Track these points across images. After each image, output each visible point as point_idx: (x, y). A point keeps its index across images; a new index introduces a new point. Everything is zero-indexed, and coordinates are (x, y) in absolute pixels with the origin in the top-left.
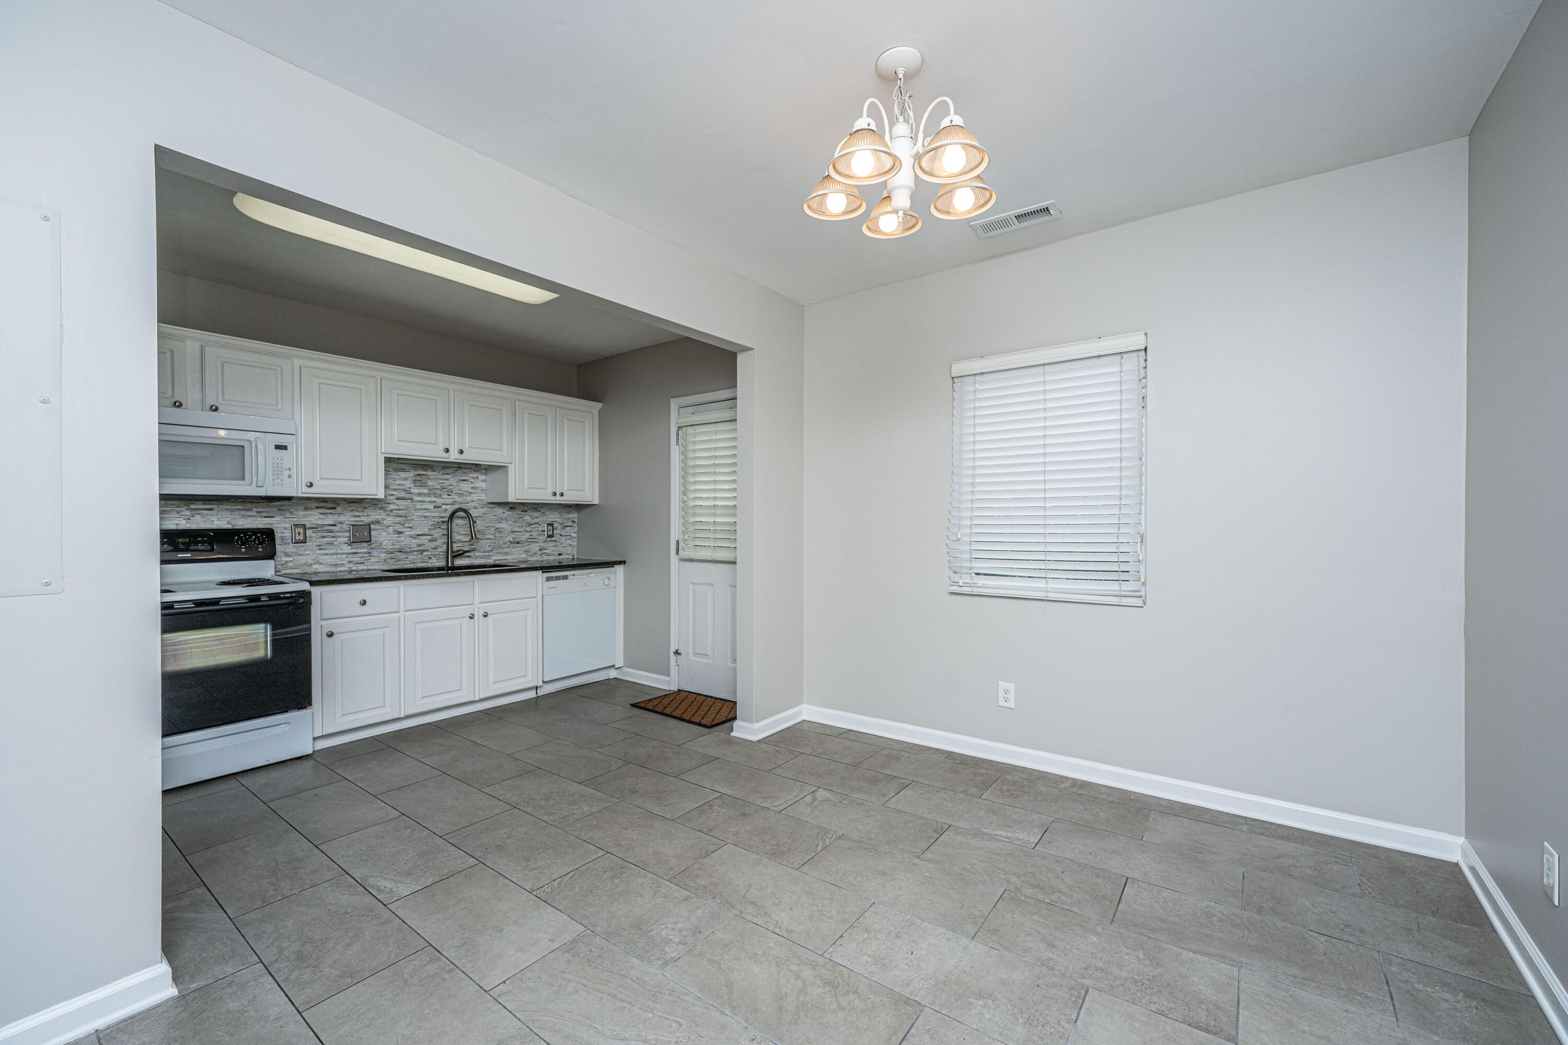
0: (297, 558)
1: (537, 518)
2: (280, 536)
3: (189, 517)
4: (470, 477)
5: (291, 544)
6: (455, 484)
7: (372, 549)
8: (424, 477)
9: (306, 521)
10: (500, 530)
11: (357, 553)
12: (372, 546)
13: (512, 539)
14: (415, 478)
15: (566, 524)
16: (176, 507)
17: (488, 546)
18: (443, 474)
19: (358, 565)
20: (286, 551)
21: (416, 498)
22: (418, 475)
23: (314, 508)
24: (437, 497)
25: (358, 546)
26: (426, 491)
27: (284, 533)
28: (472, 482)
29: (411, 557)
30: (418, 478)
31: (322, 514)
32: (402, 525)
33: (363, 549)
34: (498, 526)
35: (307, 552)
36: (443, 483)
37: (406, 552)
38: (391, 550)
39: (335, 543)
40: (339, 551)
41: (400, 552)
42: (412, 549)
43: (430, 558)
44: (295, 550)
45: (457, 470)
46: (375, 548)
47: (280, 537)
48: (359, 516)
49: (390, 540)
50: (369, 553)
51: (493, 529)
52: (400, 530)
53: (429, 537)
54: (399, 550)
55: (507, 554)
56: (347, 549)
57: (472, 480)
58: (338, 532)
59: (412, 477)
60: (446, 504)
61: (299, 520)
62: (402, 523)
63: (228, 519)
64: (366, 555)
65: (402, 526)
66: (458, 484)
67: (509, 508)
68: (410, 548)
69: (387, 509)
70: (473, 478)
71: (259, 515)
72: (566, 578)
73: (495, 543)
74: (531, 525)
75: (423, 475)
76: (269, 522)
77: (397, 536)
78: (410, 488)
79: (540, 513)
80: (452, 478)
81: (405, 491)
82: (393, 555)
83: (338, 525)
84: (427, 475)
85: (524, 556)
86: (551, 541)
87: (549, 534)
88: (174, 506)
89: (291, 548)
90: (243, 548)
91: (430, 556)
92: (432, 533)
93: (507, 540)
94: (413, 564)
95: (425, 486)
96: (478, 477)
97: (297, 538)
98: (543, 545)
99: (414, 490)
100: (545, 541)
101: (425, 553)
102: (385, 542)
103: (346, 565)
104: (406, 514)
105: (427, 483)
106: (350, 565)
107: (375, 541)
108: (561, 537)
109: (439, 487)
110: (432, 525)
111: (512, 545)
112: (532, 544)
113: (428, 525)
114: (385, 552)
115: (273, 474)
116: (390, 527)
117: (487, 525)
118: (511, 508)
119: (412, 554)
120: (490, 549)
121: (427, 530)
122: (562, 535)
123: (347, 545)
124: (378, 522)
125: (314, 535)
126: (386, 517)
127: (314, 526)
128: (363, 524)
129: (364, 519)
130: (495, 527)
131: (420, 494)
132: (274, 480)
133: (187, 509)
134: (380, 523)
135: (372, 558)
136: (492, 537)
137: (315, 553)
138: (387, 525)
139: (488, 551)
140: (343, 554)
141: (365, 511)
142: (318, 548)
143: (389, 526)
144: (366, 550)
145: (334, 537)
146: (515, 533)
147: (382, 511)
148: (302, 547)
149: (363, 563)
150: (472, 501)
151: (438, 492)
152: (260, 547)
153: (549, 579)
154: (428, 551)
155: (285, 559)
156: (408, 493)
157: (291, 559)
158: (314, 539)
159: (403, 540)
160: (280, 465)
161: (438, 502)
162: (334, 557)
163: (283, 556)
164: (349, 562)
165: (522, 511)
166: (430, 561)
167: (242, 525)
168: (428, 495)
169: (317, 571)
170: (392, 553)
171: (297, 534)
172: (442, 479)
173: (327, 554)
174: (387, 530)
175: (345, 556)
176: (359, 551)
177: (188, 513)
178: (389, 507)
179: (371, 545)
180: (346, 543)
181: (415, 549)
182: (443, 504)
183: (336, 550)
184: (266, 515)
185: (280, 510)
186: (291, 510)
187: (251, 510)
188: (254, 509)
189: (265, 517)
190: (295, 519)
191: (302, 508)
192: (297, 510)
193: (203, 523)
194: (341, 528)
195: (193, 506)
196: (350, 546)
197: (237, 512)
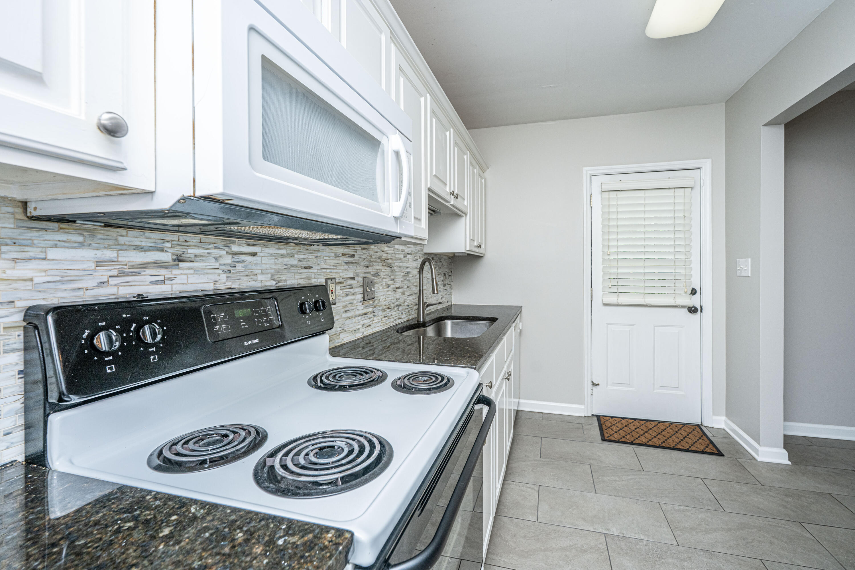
1: (441, 267)
7: (375, 307)
9: (336, 272)
11: (366, 314)
15: (449, 274)
19: (367, 329)
23: (341, 255)
25: (367, 305)
29: (394, 314)
31: (346, 263)
32: (390, 276)
33: (370, 307)
35: (336, 317)
37: (391, 309)
38: (384, 307)
39: (354, 302)
40: (357, 313)
48: (368, 267)
49: (383, 295)
50: (373, 312)
52: (389, 283)
53: (402, 290)
54: (388, 306)
56: (361, 309)
58: (355, 287)
61: (331, 272)
64: (371, 315)
65: (390, 278)
68: (393, 304)
71: (300, 263)
74: (438, 275)
76: (308, 275)
77: (387, 289)
79: (441, 264)
82: (385, 313)
83: (356, 278)
86: (444, 290)
87: (444, 283)
90: (308, 319)
91: (402, 312)
92: (403, 285)
94: (394, 322)
98: (442, 293)
101: (400, 308)
102: (381, 297)
103: (360, 330)
104: (391, 265)
106: (363, 330)
107: (376, 297)
112: (439, 293)
113: (401, 276)
116: (384, 280)
119: (394, 310)
121: (401, 282)
123: (361, 304)
124: (378, 273)
125: (341, 292)
126: (382, 268)
127: (341, 280)
128: (370, 276)
129: (370, 271)
135: (374, 319)
137: (342, 318)
138: (382, 277)
140: (359, 315)
141: (371, 260)
142: (344, 310)
144: (371, 310)
145: (353, 294)
147: (380, 260)
149: (370, 325)
152: (321, 316)
158: (341, 298)
159: (390, 295)
162: (354, 320)
164: (362, 326)
166: (402, 318)
169: (343, 342)
170: (384, 310)
171: (331, 293)
173: (349, 318)
174: (382, 283)
175: (360, 318)
176: (368, 310)
178: (383, 255)
179: (374, 302)
180: (360, 301)
181: (396, 304)
183: (355, 312)
184: (305, 264)
185: (317, 257)
186: (325, 258)
187: (294, 256)
188: (296, 256)
189: (305, 268)
190: (328, 271)
191: (333, 255)
192: (329, 257)
193: (245, 279)
194: (358, 282)
195: (235, 248)
196: (363, 305)
197: (281, 260)
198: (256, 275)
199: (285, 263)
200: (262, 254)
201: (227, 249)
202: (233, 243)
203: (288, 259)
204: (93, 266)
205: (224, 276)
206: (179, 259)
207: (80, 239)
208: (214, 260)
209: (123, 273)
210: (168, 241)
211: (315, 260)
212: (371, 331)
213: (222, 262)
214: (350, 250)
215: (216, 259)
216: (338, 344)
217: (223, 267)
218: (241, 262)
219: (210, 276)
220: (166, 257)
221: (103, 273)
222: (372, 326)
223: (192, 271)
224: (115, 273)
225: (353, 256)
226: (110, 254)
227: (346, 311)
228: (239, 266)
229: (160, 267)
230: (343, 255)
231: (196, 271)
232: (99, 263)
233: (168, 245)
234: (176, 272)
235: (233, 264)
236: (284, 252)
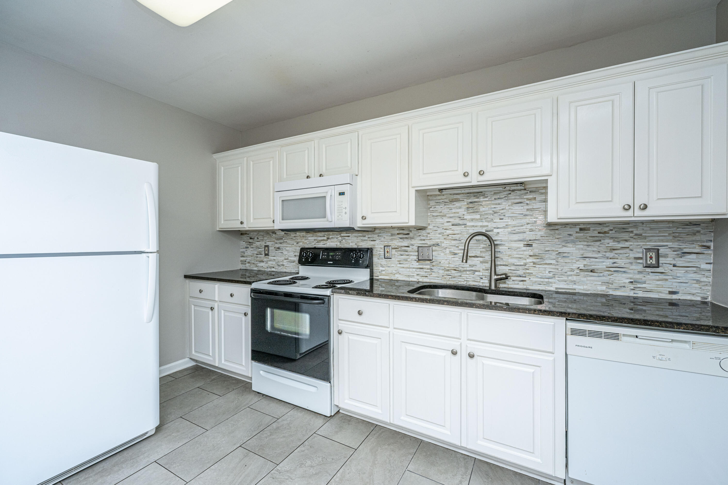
0: (387, 268)
1: (626, 241)
2: (378, 253)
4: (525, 198)
5: (384, 259)
6: (507, 208)
7: (433, 266)
8: (476, 204)
9: (392, 243)
10: (565, 255)
11: (423, 269)
12: (434, 264)
13: (583, 265)
14: (467, 206)
15: (685, 250)
16: (337, 235)
17: (547, 272)
18: (495, 199)
19: (423, 278)
20: (382, 263)
21: (469, 224)
22: (471, 203)
23: (396, 234)
24: (488, 222)
25: (423, 263)
26: (478, 217)
27: (380, 251)
28: (527, 204)
29: (464, 276)
30: (471, 205)
31: (401, 238)
32: (457, 247)
33: (427, 265)
34: (561, 250)
35: (392, 265)
36: (495, 208)
37: (460, 271)
38: (447, 268)
39: (409, 260)
40: (411, 266)
41: (455, 270)
42: (465, 269)
43: (482, 278)
44: (386, 263)
45: (510, 194)
46: (435, 266)
48: (424, 240)
49: (446, 260)
50: (431, 269)
51: (554, 253)
52: (456, 252)
53: (481, 259)
54: (454, 269)
55: (574, 283)
56: (416, 265)
57: (528, 202)
58: (410, 252)
59: (465, 205)
60: (498, 228)
61: (388, 243)
62: (456, 246)
63: (355, 242)
64: (429, 271)
65: (456, 248)
66: (512, 208)
67: (578, 230)
68: (463, 268)
69: (445, 233)
70: (528, 199)
71: (369, 239)
73: (558, 269)
74: (614, 250)
75: (475, 202)
76: (373, 244)
77: (453, 256)
78: (464, 215)
79: (631, 235)
80: (505, 202)
81: (460, 217)
82: (449, 272)
83: (410, 246)
84: (479, 202)
85: (604, 288)
86: (652, 272)
87: (650, 263)
88: (335, 235)
89: (384, 262)
90: (353, 260)
91: (481, 277)
92: (483, 255)
93: (575, 266)
94: (466, 282)
95: (477, 212)
96: (535, 198)
97: (387, 255)
98: (638, 276)
99: (468, 217)
100: (640, 272)
101: (477, 273)
102: (443, 261)
103: (415, 277)
104: (460, 238)
105: (480, 209)
106: (418, 277)
107: (435, 260)
108: (675, 268)
109: (491, 212)
110: (483, 248)
111: (582, 273)
112: (616, 274)
113: (480, 248)
114: (443, 270)
116: (447, 249)
117: (547, 249)
118: (581, 229)
119: (464, 273)
120: (551, 275)
121: (479, 252)
122: (678, 265)
123: (416, 261)
124: (438, 244)
125: (396, 253)
126: (444, 241)
127: (396, 247)
128: (427, 246)
129: (427, 242)
130: (557, 251)
131: (472, 220)
132: (338, 216)
133: (340, 236)
134: (439, 246)
135: (433, 273)
136: (553, 262)
137: (397, 266)
138: (445, 247)
139: (547, 277)
140: (414, 268)
141: (429, 235)
142: (398, 263)
143: (446, 248)
144: (429, 267)
145: (408, 255)
146: (587, 259)
147: (441, 236)
148: (390, 261)
149: (427, 277)
150: (528, 224)
151: (489, 217)
152: (361, 260)
153: (574, 332)
154: (479, 271)
155: (381, 269)
156: (461, 219)
157: (384, 269)
158: (397, 256)
159: (457, 260)
160: (341, 206)
161: (489, 226)
162: (408, 270)
163: (380, 266)
164: (418, 275)
165: (599, 233)
166: (481, 281)
167: (361, 246)
168: (481, 220)
169: (398, 279)
170: (448, 270)
171: (387, 253)
172: (494, 204)
173: (403, 267)
174: (444, 251)
175: (414, 270)
176: (424, 267)
177: (340, 238)
178: (446, 232)
179: (432, 262)
180: (415, 260)
181: (468, 269)
182: (495, 228)
183: (410, 265)
184: (372, 239)
185: (379, 236)
186: (384, 236)
187: (365, 236)
188: (366, 236)
189: (371, 241)
190: (386, 242)
191: (390, 234)
192: (387, 236)
193: (346, 244)
194: (412, 249)
195: (342, 235)
196: (418, 263)
197: (359, 238)
198: (349, 243)
199: (362, 239)
200: (352, 236)
201: (340, 235)
202: (342, 233)
203: (363, 238)
204: (313, 240)
205: (339, 243)
206: (328, 239)
207: (312, 235)
208: (336, 239)
209: (318, 242)
210: (326, 234)
211: (378, 237)
212: (429, 281)
213: (338, 239)
214: (404, 231)
215: (337, 238)
216: (394, 279)
217: (339, 241)
218: (344, 239)
219: (335, 243)
220: (325, 238)
221: (315, 242)
222: (429, 277)
223: (331, 242)
224: (317, 242)
225: (408, 234)
226: (316, 238)
227: (400, 263)
228: (344, 240)
229: (324, 241)
230: (398, 234)
231: (332, 242)
232: (315, 240)
233: (326, 235)
234: (327, 242)
235: (342, 240)
236: (361, 235)
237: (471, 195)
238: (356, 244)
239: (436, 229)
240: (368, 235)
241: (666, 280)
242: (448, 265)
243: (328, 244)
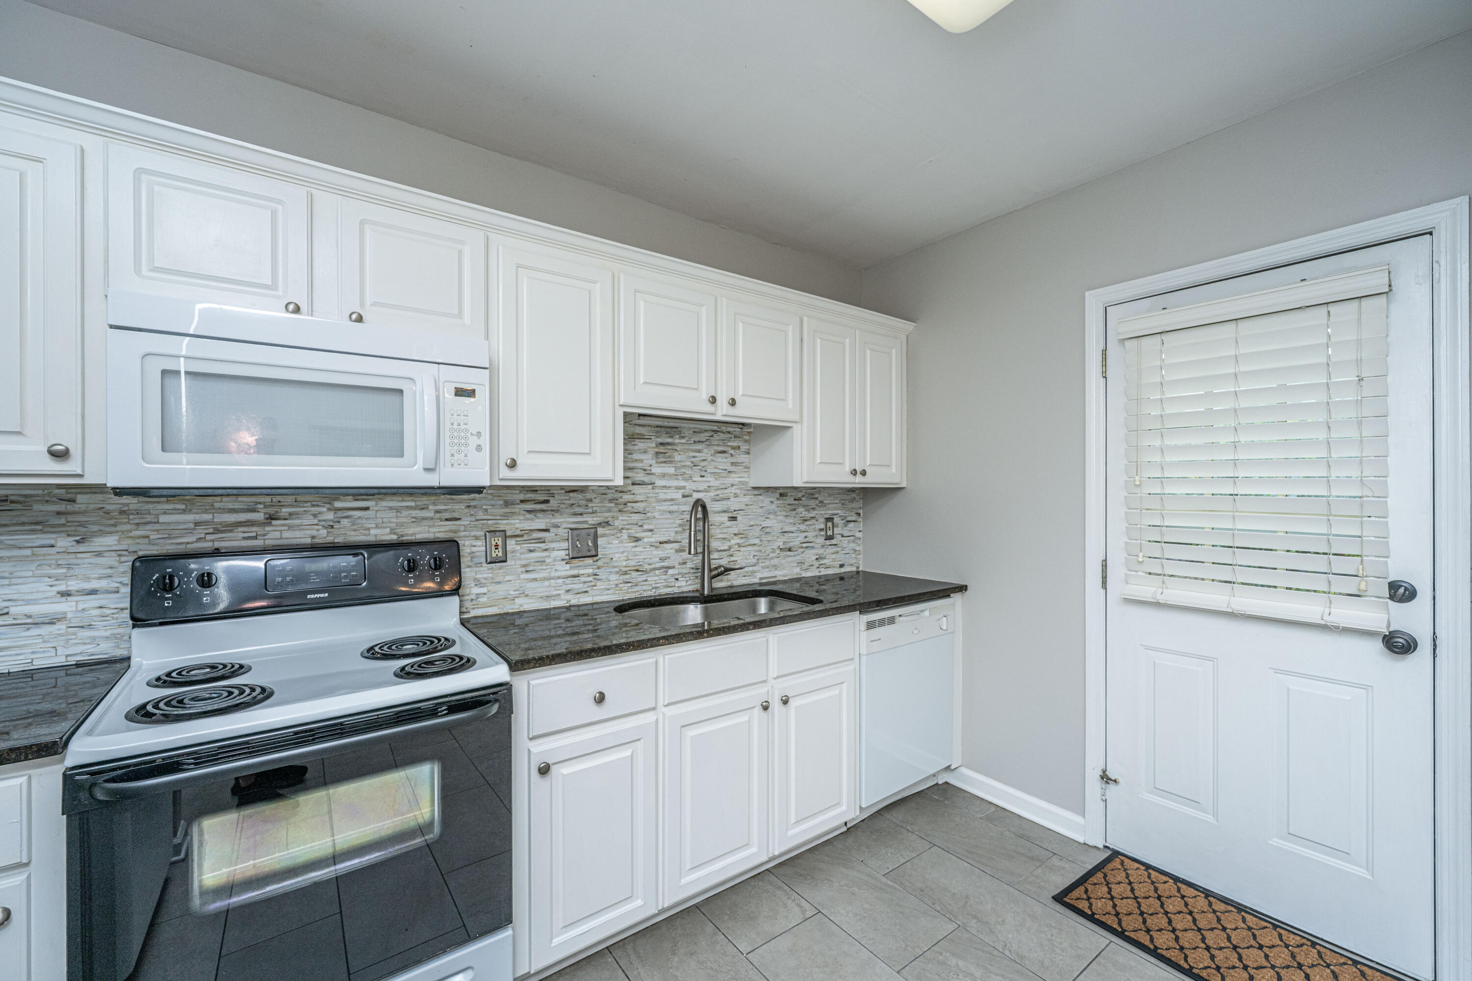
0: (492, 588)
1: (814, 509)
2: (469, 551)
3: (331, 524)
4: (729, 446)
5: (485, 565)
6: (709, 458)
7: (599, 568)
8: (669, 447)
9: (507, 524)
10: (768, 530)
11: (578, 576)
12: (600, 563)
13: (782, 543)
14: (657, 450)
15: (849, 519)
16: (313, 506)
17: (752, 557)
18: (695, 442)
19: (578, 596)
20: (478, 576)
21: (659, 483)
22: (662, 444)
23: (518, 501)
24: (685, 480)
25: (580, 564)
26: (671, 470)
27: (475, 546)
28: (732, 455)
29: (652, 579)
30: (662, 449)
31: (529, 512)
32: (640, 526)
33: (586, 568)
34: (765, 524)
35: (507, 578)
36: (694, 457)
37: (645, 572)
38: (624, 569)
39: (548, 560)
40: (554, 574)
41: (637, 570)
42: (653, 566)
43: (677, 579)
44: (491, 575)
45: (712, 436)
46: (603, 567)
47: (469, 554)
48: (581, 514)
49: (623, 552)
50: (595, 575)
51: (758, 529)
52: (638, 535)
53: (676, 546)
54: (636, 568)
55: (775, 567)
56: (564, 569)
57: (732, 452)
58: (552, 542)
59: (653, 448)
60: (698, 491)
61: (497, 524)
62: (640, 524)
63: (391, 525)
64: (591, 579)
65: (640, 528)
66: (715, 459)
67: (778, 496)
68: (650, 564)
69: (620, 500)
70: (733, 448)
71: (438, 515)
72: (891, 621)
73: (761, 551)
74: (806, 520)
75: (668, 444)
76: (453, 528)
77: (633, 544)
78: (651, 466)
79: (817, 502)
80: (707, 448)
81: (645, 470)
82: (628, 576)
83: (552, 530)
84: (673, 444)
85: (797, 570)
86: (830, 545)
87: (828, 534)
88: (309, 504)
89: (485, 572)
90: (411, 578)
91: (677, 577)
92: (679, 538)
93: (776, 545)
94: (654, 590)
95: (671, 462)
96: (739, 448)
97: (494, 555)
98: (821, 551)
99: (657, 470)
100: (823, 546)
101: (671, 572)
102: (617, 555)
103: (562, 597)
104: (645, 508)
105: (674, 458)
106: (569, 597)
107: (603, 555)
108: (843, 538)
109: (689, 463)
110: (680, 525)
111: (783, 554)
112: (807, 551)
113: (674, 525)
114: (617, 573)
115: (452, 444)
116: (624, 531)
117: (752, 523)
118: (781, 495)
119: (652, 574)
120: (755, 561)
121: (673, 534)
122: (845, 535)
123: (564, 562)
124: (607, 522)
125: (518, 547)
126: (619, 514)
127: (518, 532)
128: (587, 526)
129: (588, 519)
130: (761, 525)
131: (664, 475)
132: (453, 455)
133: (329, 509)
134: (610, 525)
135: (599, 583)
136: (757, 541)
137: (519, 579)
138: (620, 527)
139: (751, 564)
140: (559, 578)
141: (590, 505)
142: (523, 569)
143: (622, 529)
144: (590, 571)
145: (546, 550)
146: (786, 534)
147: (613, 505)
148: (501, 568)
149: (587, 592)
150: (732, 485)
151: (687, 472)
152: (437, 576)
153: (870, 625)
154: (674, 567)
155: (476, 590)
156: (648, 474)
157: (484, 590)
158: (518, 555)
159: (641, 552)
160: (463, 427)
161: (687, 488)
162: (547, 583)
163: (473, 585)
164: (568, 591)
165: (795, 500)
166: (677, 585)
167: (412, 534)
168: (675, 476)
169: (522, 609)
170: (626, 573)
171: (493, 548)
172: (693, 451)
173: (535, 580)
174: (619, 535)
175: (561, 581)
176: (582, 572)
177: (330, 516)
178: (621, 497)
179: (597, 561)
180: (563, 560)
181: (658, 565)
182: (694, 491)
183: (550, 572)
184: (447, 515)
185: (469, 507)
186: (484, 507)
187: (427, 508)
188: (431, 507)
189: (447, 520)
190: (490, 522)
191: (502, 502)
192: (493, 506)
193: (353, 533)
194: (556, 535)
195: (338, 504)
196: (568, 565)
197: (405, 513)
198: (369, 529)
199: (413, 516)
200: (376, 508)
201: (328, 506)
203: (417, 512)
204: (192, 526)
205: (324, 532)
206: (271, 518)
207: (183, 507)
208: (312, 517)
209: (217, 531)
210: (260, 503)
211: (467, 510)
212: (591, 600)
213: (320, 518)
214: (539, 495)
215: (315, 516)
216: (510, 611)
217: (324, 523)
218: (347, 517)
219: (309, 532)
220: (259, 516)
221: (200, 532)
222: (591, 593)
223: (286, 528)
224: (211, 531)
225: (547, 501)
226: (207, 517)
227: (527, 571)
228: (345, 522)
229: (252, 525)
230: (522, 501)
231: (290, 527)
232: (197, 524)
233: (261, 506)
234: (268, 529)
235: (336, 520)
236: (413, 504)
237: (662, 430)
238: (392, 532)
239: (604, 492)
240: (434, 504)
241: (837, 552)
242: (626, 562)
243: (272, 535)
